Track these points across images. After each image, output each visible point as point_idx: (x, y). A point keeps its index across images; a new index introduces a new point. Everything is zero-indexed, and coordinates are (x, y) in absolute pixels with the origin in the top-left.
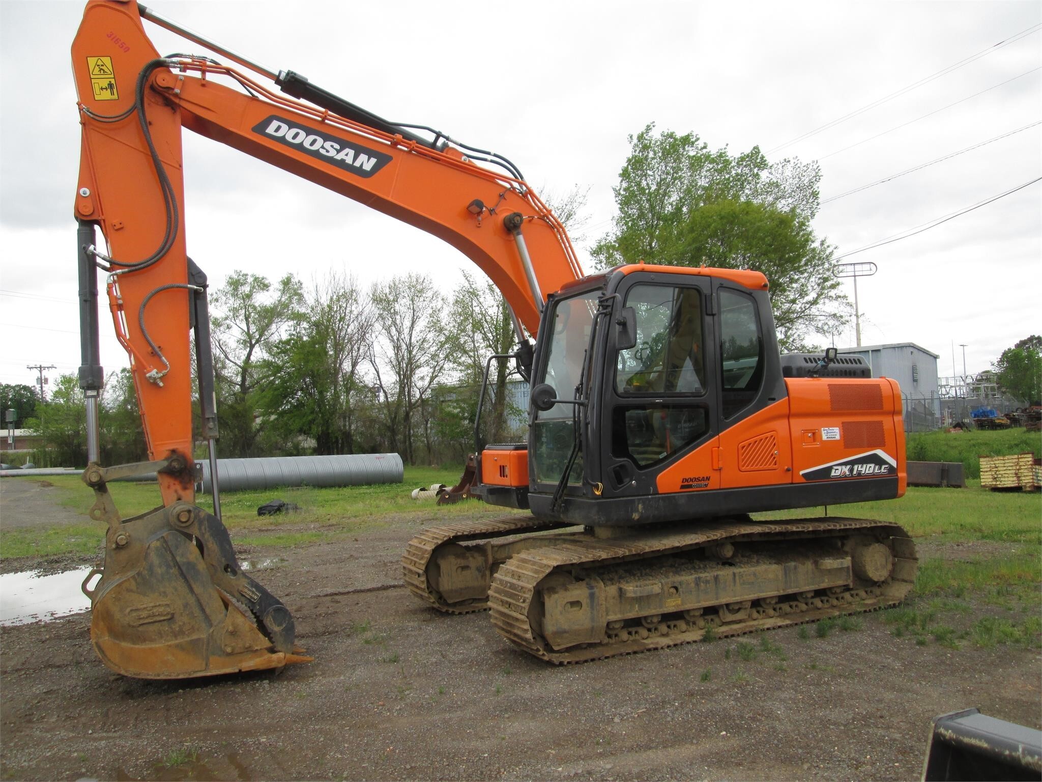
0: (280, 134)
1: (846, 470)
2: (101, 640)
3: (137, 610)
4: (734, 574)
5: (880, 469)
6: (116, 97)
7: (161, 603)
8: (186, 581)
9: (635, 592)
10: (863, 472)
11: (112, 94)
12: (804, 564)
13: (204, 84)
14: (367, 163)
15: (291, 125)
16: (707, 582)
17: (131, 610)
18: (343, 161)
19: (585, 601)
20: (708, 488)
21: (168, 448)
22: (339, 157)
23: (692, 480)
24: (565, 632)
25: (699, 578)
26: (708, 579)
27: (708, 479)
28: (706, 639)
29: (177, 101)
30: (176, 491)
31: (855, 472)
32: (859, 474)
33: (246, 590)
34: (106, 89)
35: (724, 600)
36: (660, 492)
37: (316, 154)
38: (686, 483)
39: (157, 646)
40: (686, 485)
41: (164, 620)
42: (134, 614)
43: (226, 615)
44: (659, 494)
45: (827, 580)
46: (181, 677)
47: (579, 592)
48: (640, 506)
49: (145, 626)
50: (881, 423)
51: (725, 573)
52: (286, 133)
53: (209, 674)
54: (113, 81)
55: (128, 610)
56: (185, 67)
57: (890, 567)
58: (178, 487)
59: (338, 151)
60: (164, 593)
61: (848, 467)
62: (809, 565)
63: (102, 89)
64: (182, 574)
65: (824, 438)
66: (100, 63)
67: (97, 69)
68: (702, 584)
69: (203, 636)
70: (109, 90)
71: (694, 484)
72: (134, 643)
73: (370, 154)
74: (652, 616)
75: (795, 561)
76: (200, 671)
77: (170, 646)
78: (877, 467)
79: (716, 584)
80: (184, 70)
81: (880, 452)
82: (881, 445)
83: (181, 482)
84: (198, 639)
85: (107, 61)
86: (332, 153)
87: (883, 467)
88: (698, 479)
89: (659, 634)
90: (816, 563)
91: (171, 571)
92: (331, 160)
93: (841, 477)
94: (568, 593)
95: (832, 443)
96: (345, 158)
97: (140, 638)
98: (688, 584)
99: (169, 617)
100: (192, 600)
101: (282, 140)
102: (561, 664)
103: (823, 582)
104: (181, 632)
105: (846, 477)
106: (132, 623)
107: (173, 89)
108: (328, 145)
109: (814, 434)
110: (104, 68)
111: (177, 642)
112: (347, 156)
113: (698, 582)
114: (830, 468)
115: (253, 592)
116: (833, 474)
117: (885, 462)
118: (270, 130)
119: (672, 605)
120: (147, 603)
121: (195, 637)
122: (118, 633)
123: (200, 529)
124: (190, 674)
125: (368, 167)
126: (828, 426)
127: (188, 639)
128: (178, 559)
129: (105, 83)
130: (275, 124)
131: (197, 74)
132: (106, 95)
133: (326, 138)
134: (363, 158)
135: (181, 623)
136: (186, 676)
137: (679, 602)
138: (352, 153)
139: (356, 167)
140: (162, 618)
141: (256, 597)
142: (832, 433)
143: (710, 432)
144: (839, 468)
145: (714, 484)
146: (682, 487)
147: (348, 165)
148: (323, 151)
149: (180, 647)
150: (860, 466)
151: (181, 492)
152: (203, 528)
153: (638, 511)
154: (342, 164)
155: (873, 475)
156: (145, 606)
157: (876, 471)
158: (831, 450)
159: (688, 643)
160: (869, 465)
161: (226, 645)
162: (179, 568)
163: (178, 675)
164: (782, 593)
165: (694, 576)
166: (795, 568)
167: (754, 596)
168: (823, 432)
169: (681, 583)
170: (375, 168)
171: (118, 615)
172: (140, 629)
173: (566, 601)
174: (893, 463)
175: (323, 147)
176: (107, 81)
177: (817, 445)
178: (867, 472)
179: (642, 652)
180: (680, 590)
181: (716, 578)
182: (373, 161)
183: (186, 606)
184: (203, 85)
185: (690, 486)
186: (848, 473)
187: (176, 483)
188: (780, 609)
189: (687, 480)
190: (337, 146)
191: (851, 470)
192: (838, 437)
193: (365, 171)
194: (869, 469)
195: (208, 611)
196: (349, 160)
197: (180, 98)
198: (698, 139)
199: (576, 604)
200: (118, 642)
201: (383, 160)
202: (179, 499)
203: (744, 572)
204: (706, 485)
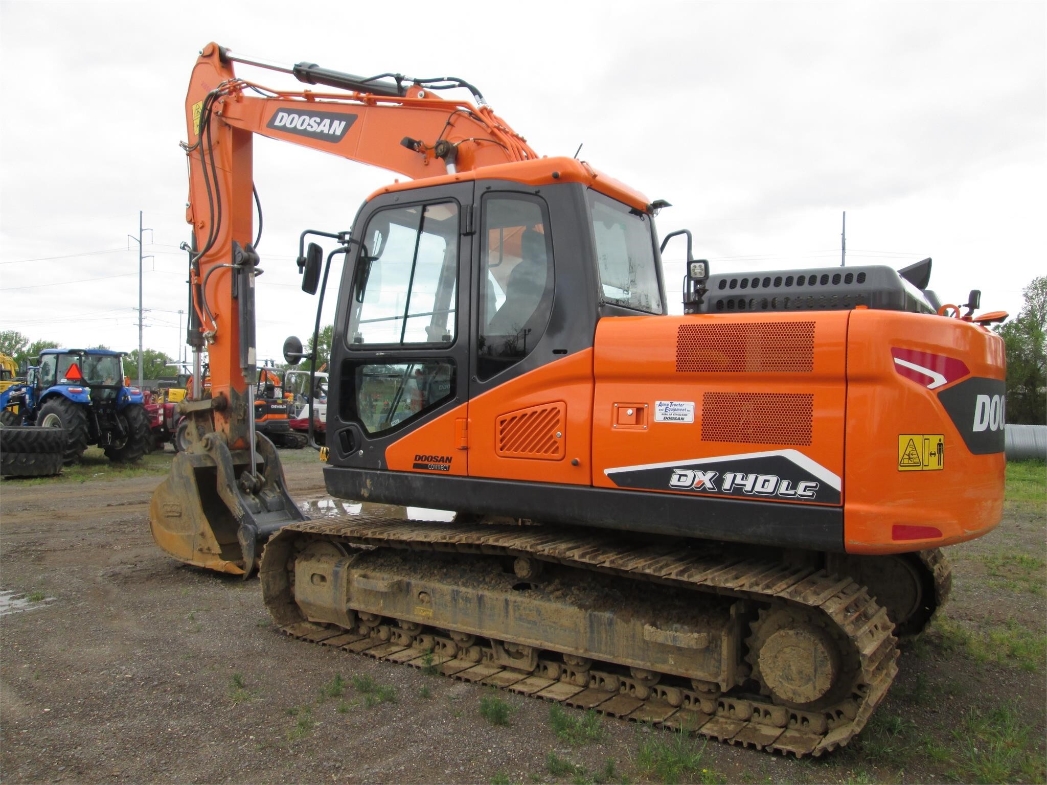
0: (283, 123)
1: (706, 479)
3: (167, 505)
4: (507, 601)
5: (794, 487)
7: (176, 503)
10: (748, 488)
12: (627, 621)
14: (338, 127)
15: (289, 112)
16: (467, 600)
18: (322, 132)
20: (450, 472)
22: (320, 129)
23: (427, 458)
25: (458, 592)
26: (469, 596)
27: (449, 460)
28: (429, 669)
31: (727, 485)
32: (738, 490)
36: (390, 468)
37: (305, 132)
38: (420, 462)
39: (175, 534)
40: (421, 463)
41: (177, 516)
43: (202, 521)
44: (387, 470)
45: (672, 662)
46: (181, 560)
47: (324, 566)
48: (368, 482)
49: (170, 518)
50: (807, 398)
52: (287, 120)
53: (192, 563)
55: (164, 504)
58: (223, 421)
60: (178, 496)
61: (710, 474)
63: (197, 125)
65: (659, 417)
66: (197, 107)
67: (196, 111)
68: (461, 601)
69: (193, 534)
71: (430, 464)
72: (166, 528)
76: (190, 560)
77: (179, 536)
78: (785, 484)
79: (480, 606)
81: (794, 456)
82: (802, 442)
83: (224, 418)
84: (191, 536)
85: (200, 103)
87: (802, 485)
88: (433, 459)
90: (644, 626)
91: (182, 481)
92: (314, 135)
93: (692, 490)
95: (673, 429)
96: (323, 128)
97: (168, 525)
98: (443, 595)
99: (179, 514)
101: (285, 128)
103: (665, 662)
104: (184, 528)
105: (704, 490)
106: (164, 514)
108: (312, 121)
109: (639, 411)
110: (199, 109)
111: (182, 534)
112: (326, 126)
113: (455, 595)
114: (669, 472)
116: (674, 481)
117: (809, 477)
118: (277, 122)
120: (170, 501)
121: (190, 533)
122: (160, 519)
123: (216, 454)
124: (185, 560)
125: (338, 131)
126: (672, 399)
127: (186, 534)
129: (199, 121)
130: (280, 115)
133: (311, 115)
134: (336, 124)
135: (184, 521)
136: (183, 561)
137: (430, 614)
138: (328, 122)
139: (331, 135)
142: (675, 410)
144: (690, 474)
145: (458, 467)
146: (416, 466)
147: (325, 134)
149: (183, 538)
150: (739, 476)
151: (224, 425)
153: (366, 487)
154: (322, 135)
155: (775, 496)
156: (170, 503)
157: (783, 489)
160: (761, 478)
161: (200, 545)
163: (181, 558)
165: (450, 587)
166: (611, 623)
168: (657, 408)
169: (433, 591)
170: (346, 129)
171: (160, 507)
173: (312, 571)
174: (834, 481)
177: (643, 428)
178: (758, 488)
180: (432, 599)
181: (480, 599)
182: (343, 124)
183: (187, 509)
185: (425, 467)
186: (709, 485)
187: (222, 417)
188: (602, 680)
189: (420, 458)
190: (318, 120)
191: (719, 482)
192: (689, 419)
194: (762, 484)
195: (195, 515)
196: (326, 130)
201: (351, 121)
203: (522, 602)
204: (448, 469)
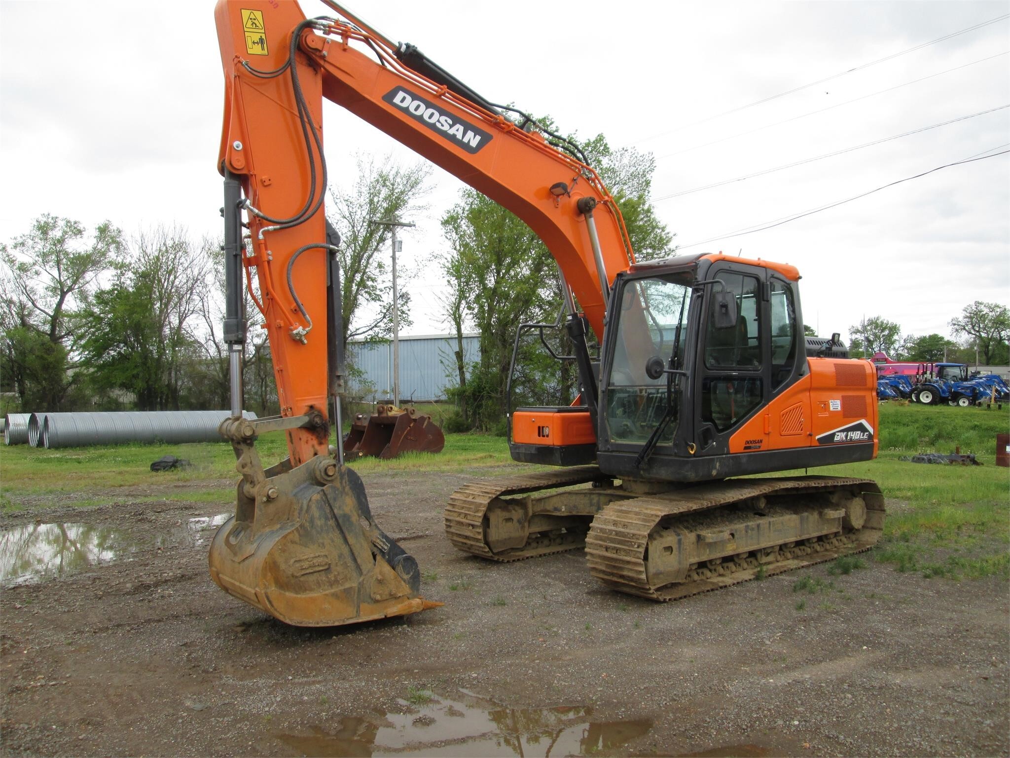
0: (404, 105)
1: (843, 436)
2: (269, 591)
3: (300, 561)
4: (770, 522)
5: (863, 435)
6: (265, 52)
7: (320, 554)
8: (342, 532)
9: (712, 538)
10: (853, 438)
11: (263, 49)
12: (812, 514)
13: (345, 48)
14: (473, 140)
15: (415, 97)
16: (752, 529)
17: (295, 561)
18: (454, 136)
19: (675, 547)
20: (762, 449)
21: (307, 404)
22: (452, 131)
23: (751, 442)
24: (661, 573)
25: (748, 526)
26: (753, 527)
27: (761, 441)
28: (758, 577)
29: (322, 62)
30: (313, 446)
31: (848, 438)
32: (851, 439)
33: (378, 541)
34: (257, 43)
35: (763, 545)
36: (731, 452)
37: (433, 127)
38: (748, 445)
39: (316, 595)
41: (322, 570)
42: (298, 565)
43: (375, 565)
44: (729, 454)
45: (826, 528)
46: (337, 624)
47: (670, 538)
48: (718, 464)
49: (306, 576)
50: (864, 397)
51: (763, 521)
52: (410, 103)
53: (360, 621)
54: (264, 37)
55: (292, 561)
56: (328, 30)
57: (865, 517)
58: (315, 442)
59: (451, 126)
60: (323, 544)
61: (845, 433)
62: (816, 515)
63: (254, 43)
64: (338, 526)
65: (831, 409)
66: (252, 16)
67: (250, 22)
68: (749, 531)
69: (355, 585)
70: (260, 45)
71: (752, 445)
72: (297, 593)
73: (477, 131)
74: (716, 559)
75: (806, 511)
76: (352, 618)
77: (326, 595)
79: (758, 531)
80: (327, 33)
81: (864, 422)
82: (864, 416)
83: (317, 437)
84: (351, 588)
85: (258, 15)
86: (446, 128)
87: (866, 434)
88: (755, 442)
89: (717, 574)
90: (821, 514)
91: (329, 523)
92: (444, 134)
94: (664, 540)
95: (835, 413)
96: (456, 133)
97: (300, 588)
98: (741, 531)
99: (326, 567)
100: (345, 550)
101: (406, 110)
102: (665, 601)
103: (824, 529)
104: (336, 581)
105: (843, 441)
106: (295, 574)
107: (320, 51)
108: (443, 119)
109: (825, 405)
110: (256, 22)
111: (333, 591)
112: (457, 131)
113: (747, 529)
114: (833, 435)
115: (384, 543)
116: (836, 439)
117: (867, 430)
118: (397, 100)
119: (730, 550)
120: (309, 554)
121: (347, 585)
122: (283, 584)
123: (341, 483)
124: (344, 621)
125: (474, 143)
126: (834, 399)
127: (342, 588)
128: (336, 511)
129: (256, 38)
130: (401, 95)
131: (338, 38)
132: (256, 50)
133: (442, 113)
134: (470, 134)
135: (336, 573)
136: (341, 623)
137: (735, 547)
138: (461, 128)
139: (464, 143)
140: (321, 568)
141: (386, 548)
142: (836, 405)
143: (763, 402)
144: (839, 434)
145: (764, 446)
146: (746, 448)
147: (458, 140)
148: (438, 125)
149: (335, 595)
150: (852, 433)
151: (317, 447)
152: (344, 481)
153: (716, 468)
154: (453, 138)
155: (859, 441)
156: (306, 557)
157: (861, 437)
158: (834, 419)
159: (746, 581)
160: (857, 432)
161: (374, 593)
162: (337, 520)
163: (335, 622)
164: (799, 539)
166: (807, 517)
167: (781, 542)
168: (831, 404)
169: (736, 530)
170: (480, 145)
171: (283, 566)
172: (302, 579)
173: (663, 546)
174: (872, 431)
175: (438, 121)
176: (258, 36)
177: (827, 415)
178: (856, 437)
179: (717, 590)
180: (736, 536)
181: (758, 526)
182: (478, 138)
183: (341, 556)
184: (345, 50)
185: (750, 448)
186: (844, 438)
187: (314, 438)
188: (795, 552)
189: (748, 442)
190: (450, 122)
191: (846, 436)
192: (839, 409)
193: (472, 147)
194: (856, 435)
195: (359, 561)
196: (459, 136)
197: (325, 61)
198: (551, 124)
199: (669, 549)
200: (283, 592)
201: (486, 139)
202: (316, 454)
203: (776, 521)
204: (760, 447)
